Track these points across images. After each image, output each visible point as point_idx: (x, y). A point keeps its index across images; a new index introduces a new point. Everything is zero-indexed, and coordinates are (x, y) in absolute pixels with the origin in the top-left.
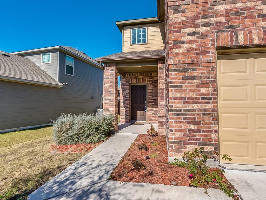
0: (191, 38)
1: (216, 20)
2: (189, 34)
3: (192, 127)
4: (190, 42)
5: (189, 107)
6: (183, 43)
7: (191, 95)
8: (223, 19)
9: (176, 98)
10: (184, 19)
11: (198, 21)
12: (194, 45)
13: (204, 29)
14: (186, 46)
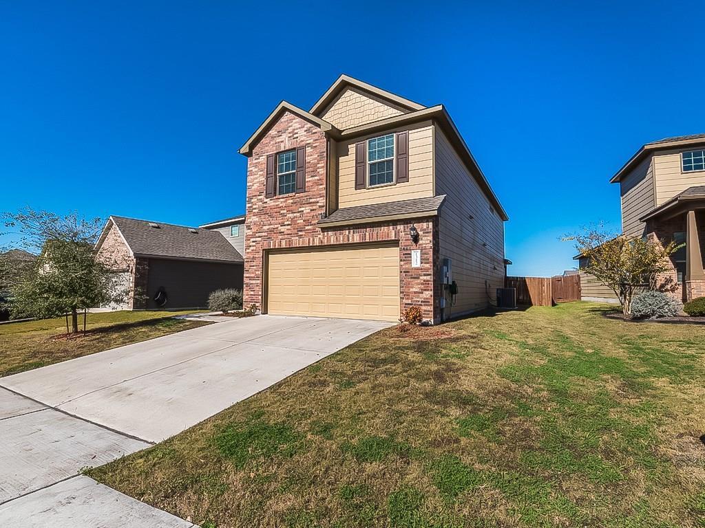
0: (254, 244)
1: (263, 234)
2: (253, 242)
3: (252, 293)
4: (253, 246)
5: (252, 282)
6: (250, 246)
7: (253, 275)
8: (266, 234)
9: (246, 277)
10: (251, 233)
11: (257, 235)
12: (254, 248)
13: (260, 239)
14: (252, 248)
